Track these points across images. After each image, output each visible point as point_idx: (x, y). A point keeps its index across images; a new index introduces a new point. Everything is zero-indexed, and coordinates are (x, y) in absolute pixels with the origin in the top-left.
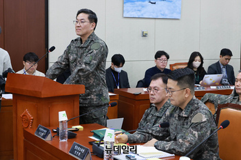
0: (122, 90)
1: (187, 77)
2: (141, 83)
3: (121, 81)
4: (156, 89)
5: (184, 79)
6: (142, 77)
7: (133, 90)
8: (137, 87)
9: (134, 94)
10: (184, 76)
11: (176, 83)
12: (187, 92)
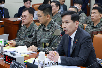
0: (6, 19)
1: (48, 9)
2: (16, 15)
3: (5, 13)
4: (25, 16)
5: (46, 9)
6: (17, 12)
7: (12, 19)
8: (14, 17)
9: (13, 21)
10: (46, 8)
11: (42, 12)
12: (48, 17)
